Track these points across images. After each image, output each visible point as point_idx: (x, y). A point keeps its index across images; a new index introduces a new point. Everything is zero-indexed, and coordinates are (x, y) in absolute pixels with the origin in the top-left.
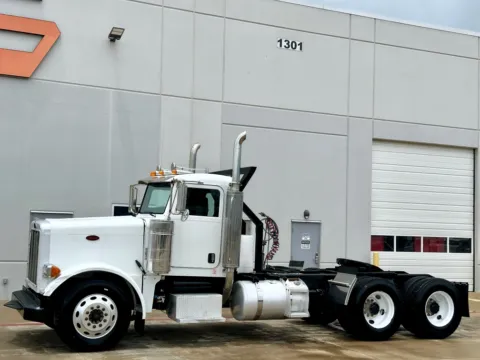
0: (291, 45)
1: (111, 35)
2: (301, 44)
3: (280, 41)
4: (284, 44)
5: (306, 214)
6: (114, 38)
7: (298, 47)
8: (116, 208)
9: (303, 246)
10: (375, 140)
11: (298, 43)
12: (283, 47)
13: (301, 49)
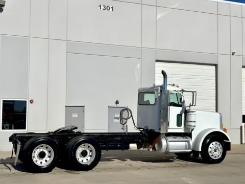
0: (107, 8)
2: (112, 8)
3: (100, 6)
4: (102, 7)
5: (117, 102)
7: (111, 9)
8: (3, 101)
9: (115, 121)
10: (157, 61)
11: (110, 7)
12: (102, 9)
13: (112, 10)
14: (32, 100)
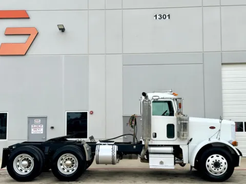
0: (163, 17)
1: (60, 29)
2: (169, 16)
3: (156, 16)
4: (158, 17)
6: (63, 30)
7: (167, 17)
8: (67, 113)
11: (167, 15)
12: (158, 19)
13: (169, 18)
14: (92, 112)
